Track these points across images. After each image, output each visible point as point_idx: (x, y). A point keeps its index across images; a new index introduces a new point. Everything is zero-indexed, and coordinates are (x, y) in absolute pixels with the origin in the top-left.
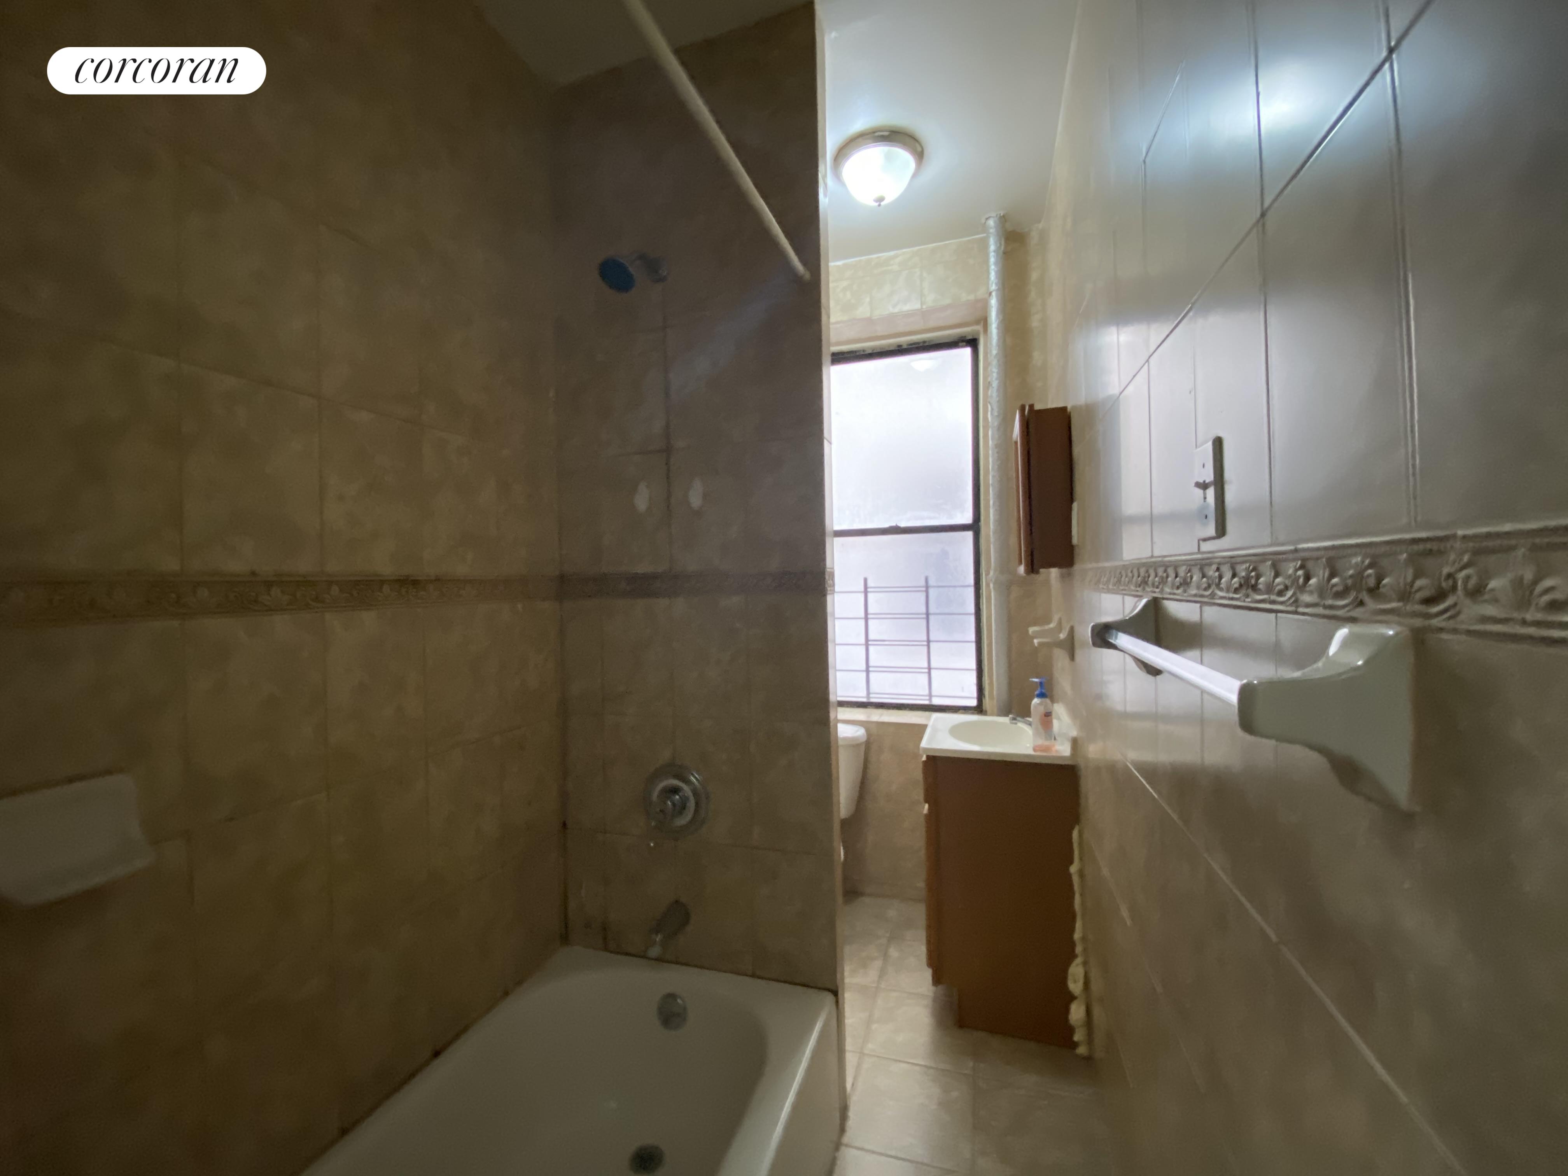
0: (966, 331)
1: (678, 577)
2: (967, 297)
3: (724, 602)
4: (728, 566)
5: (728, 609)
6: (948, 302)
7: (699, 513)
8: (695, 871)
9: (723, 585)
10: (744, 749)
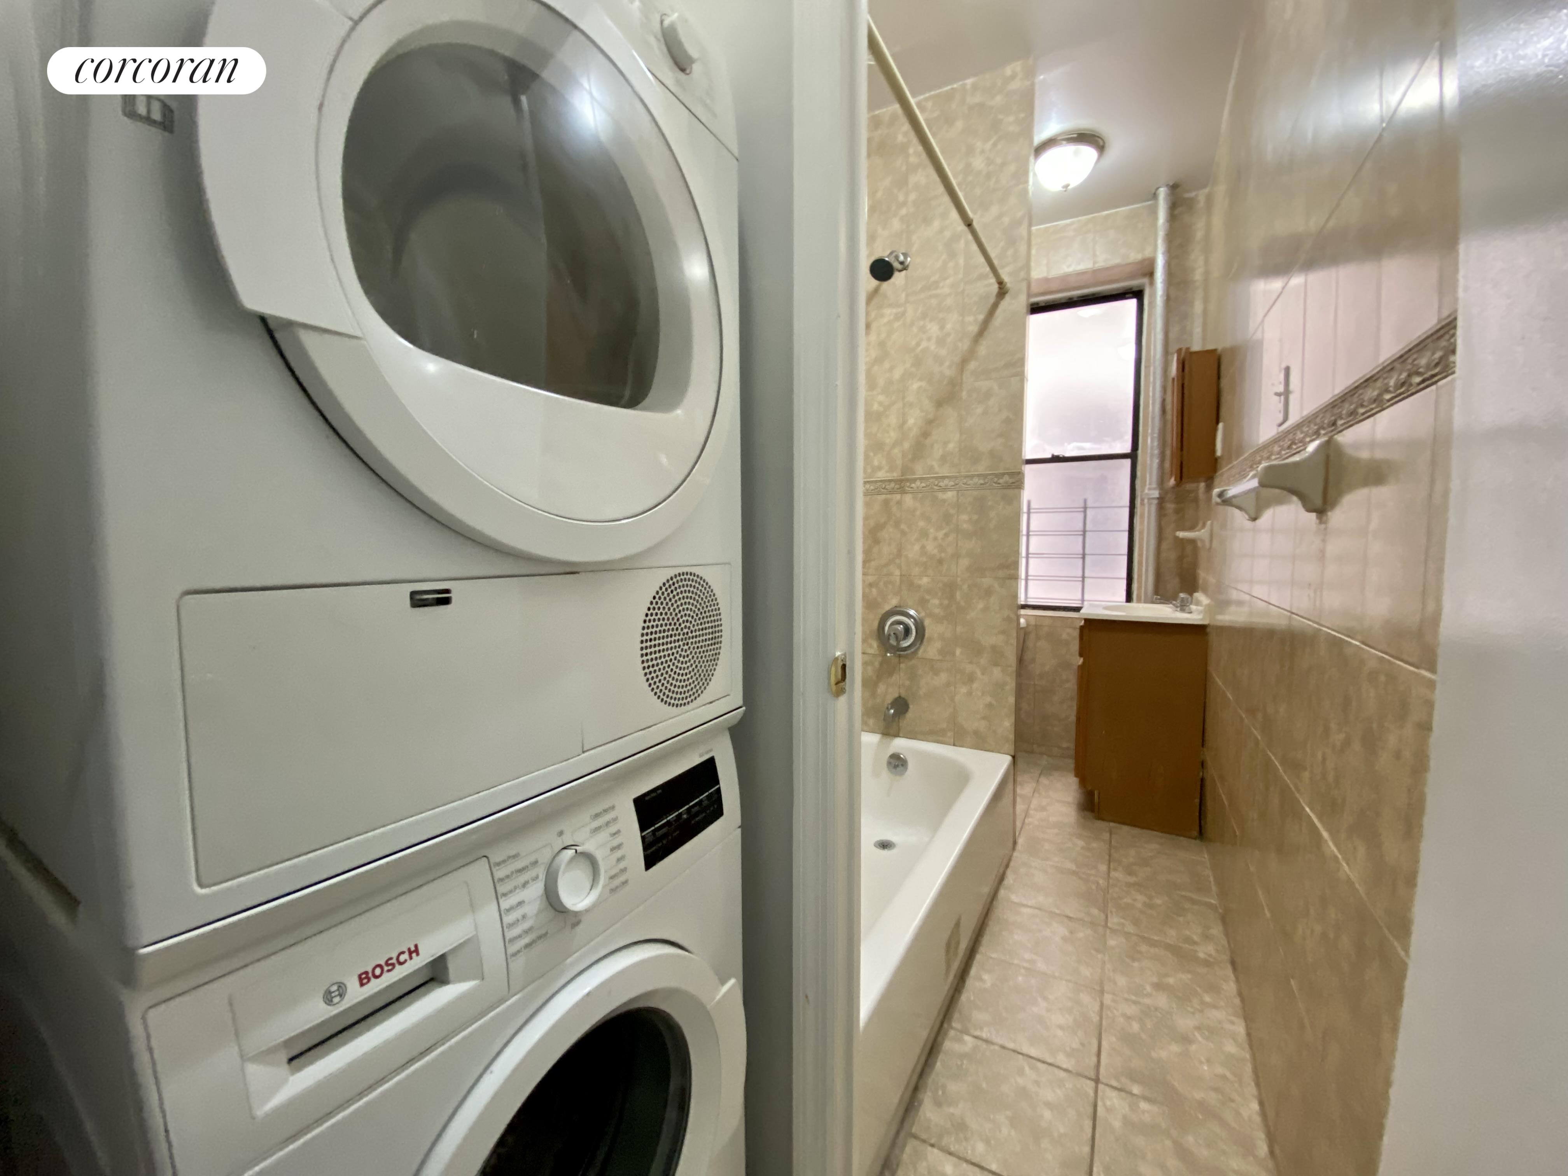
0: (1134, 283)
1: (907, 480)
2: (1135, 256)
3: (941, 495)
4: (945, 471)
5: (944, 501)
6: (1116, 261)
7: (925, 434)
8: (913, 676)
9: (941, 484)
10: (952, 597)
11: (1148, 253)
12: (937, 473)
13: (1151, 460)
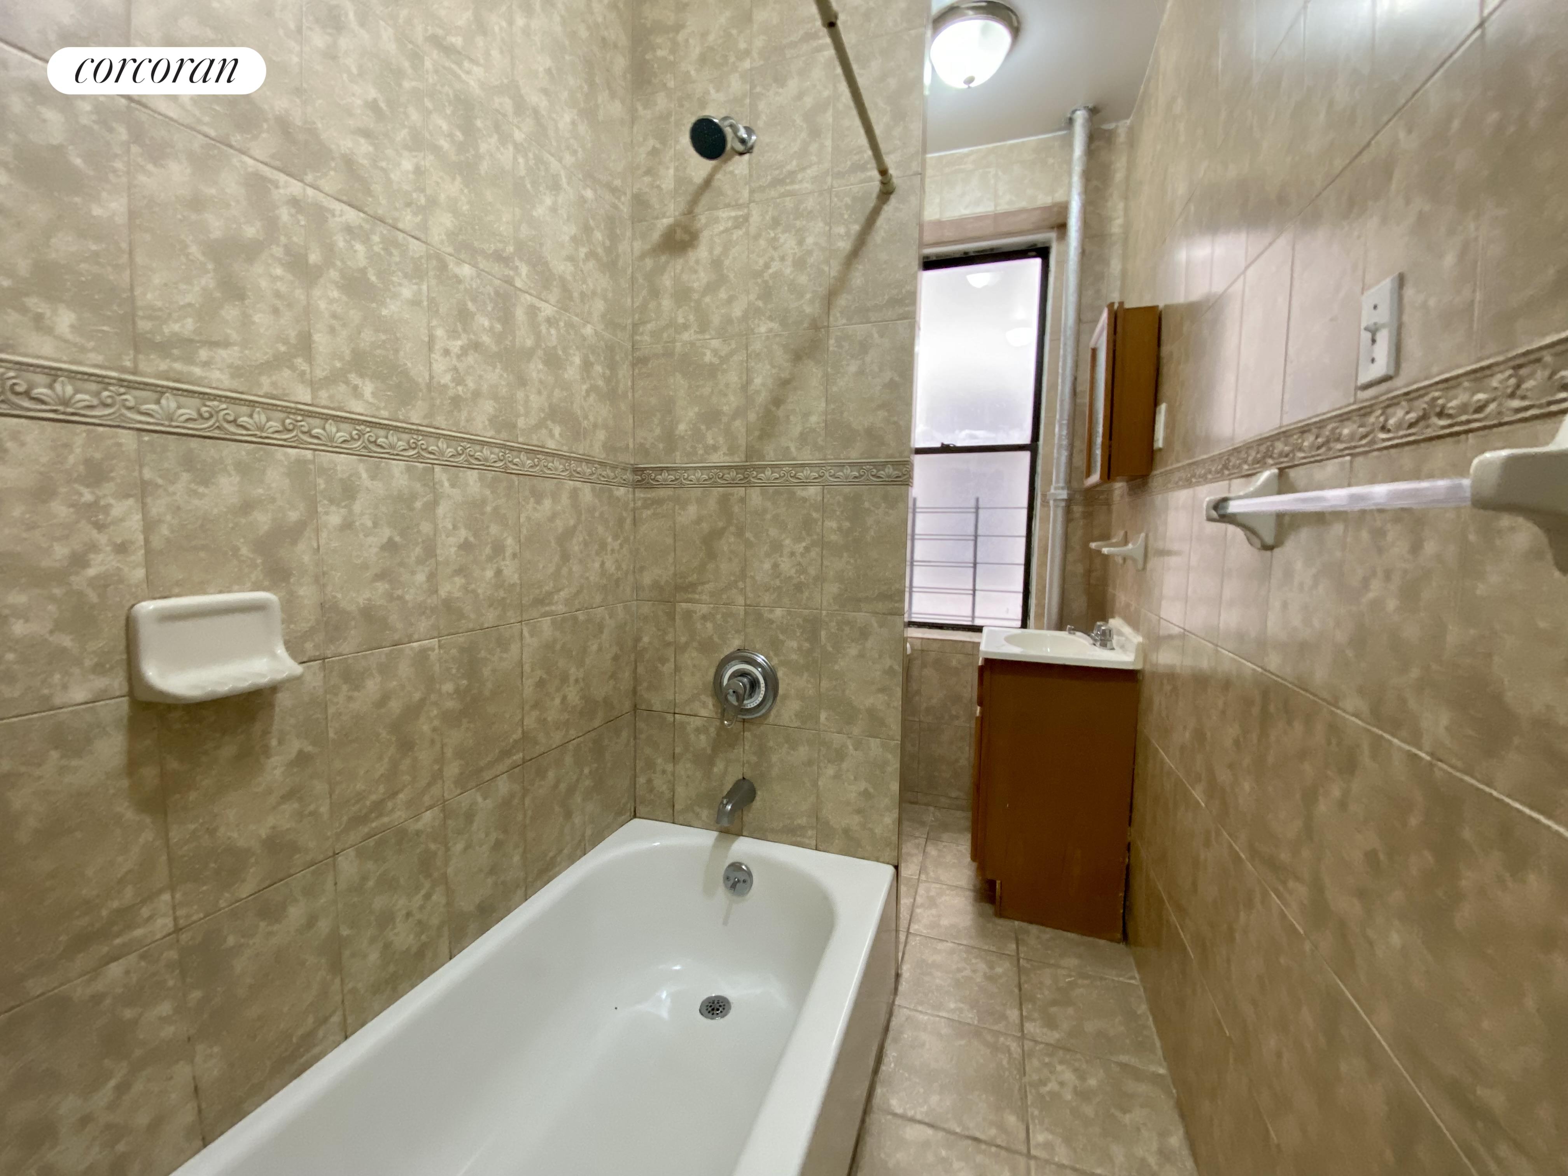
1: (755, 468)
2: (1044, 199)
3: (800, 492)
4: (806, 456)
5: (804, 500)
6: (1023, 204)
7: (777, 402)
8: (762, 751)
9: (800, 475)
10: (814, 637)
11: (1059, 196)
12: (794, 459)
13: (1059, 453)
